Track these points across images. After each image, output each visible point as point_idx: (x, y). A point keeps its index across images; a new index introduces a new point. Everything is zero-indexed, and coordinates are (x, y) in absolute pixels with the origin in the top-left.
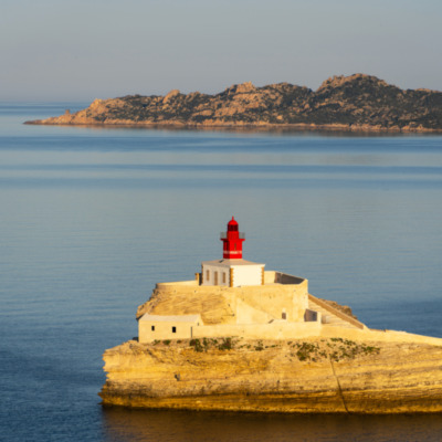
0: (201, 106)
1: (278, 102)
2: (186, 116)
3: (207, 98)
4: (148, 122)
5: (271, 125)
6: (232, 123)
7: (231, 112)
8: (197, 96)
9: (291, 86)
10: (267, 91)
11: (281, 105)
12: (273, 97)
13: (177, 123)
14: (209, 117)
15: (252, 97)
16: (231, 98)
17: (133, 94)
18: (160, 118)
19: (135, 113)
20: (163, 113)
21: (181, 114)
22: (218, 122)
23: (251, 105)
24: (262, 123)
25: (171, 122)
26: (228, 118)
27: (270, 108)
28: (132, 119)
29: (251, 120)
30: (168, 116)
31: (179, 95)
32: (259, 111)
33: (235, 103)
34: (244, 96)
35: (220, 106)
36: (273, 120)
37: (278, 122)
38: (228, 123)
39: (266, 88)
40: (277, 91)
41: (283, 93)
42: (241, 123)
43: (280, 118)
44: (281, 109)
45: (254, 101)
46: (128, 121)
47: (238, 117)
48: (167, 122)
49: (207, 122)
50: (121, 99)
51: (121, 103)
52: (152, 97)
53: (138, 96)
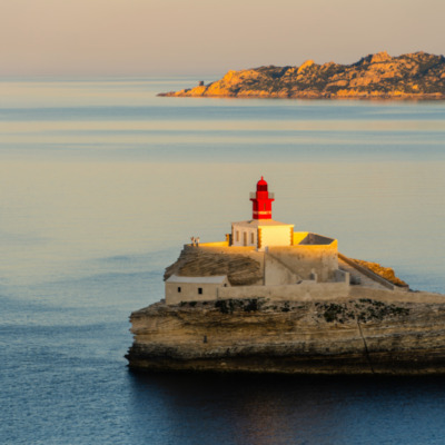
0: (336, 76)
1: (414, 72)
2: (320, 87)
3: (342, 69)
4: (283, 93)
5: (407, 95)
6: (366, 93)
7: (366, 82)
8: (332, 66)
9: (427, 55)
10: (403, 61)
11: (417, 75)
12: (409, 66)
13: (312, 93)
14: (343, 88)
15: (387, 66)
16: (366, 68)
17: (267, 65)
18: (294, 88)
19: (269, 84)
20: (297, 83)
21: (316, 85)
22: (352, 92)
23: (387, 75)
24: (397, 93)
25: (305, 93)
26: (362, 88)
27: (406, 77)
28: (266, 90)
29: (386, 91)
30: (303, 87)
31: (313, 65)
32: (394, 81)
33: (369, 73)
34: (379, 66)
35: (354, 76)
36: (407, 90)
37: (414, 92)
38: (362, 94)
39: (401, 57)
40: (412, 60)
41: (419, 63)
42: (376, 93)
43: (415, 87)
44: (416, 78)
45: (391, 71)
46: (262, 92)
47: (373, 87)
48: (301, 92)
49: (341, 93)
50: (255, 70)
51: (255, 75)
52: (287, 68)
53: (272, 67)
